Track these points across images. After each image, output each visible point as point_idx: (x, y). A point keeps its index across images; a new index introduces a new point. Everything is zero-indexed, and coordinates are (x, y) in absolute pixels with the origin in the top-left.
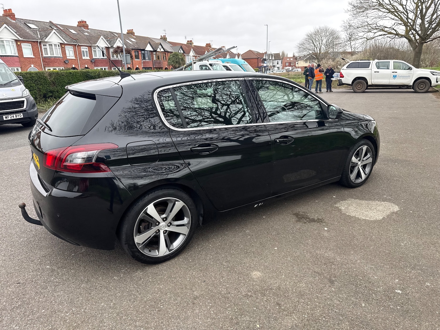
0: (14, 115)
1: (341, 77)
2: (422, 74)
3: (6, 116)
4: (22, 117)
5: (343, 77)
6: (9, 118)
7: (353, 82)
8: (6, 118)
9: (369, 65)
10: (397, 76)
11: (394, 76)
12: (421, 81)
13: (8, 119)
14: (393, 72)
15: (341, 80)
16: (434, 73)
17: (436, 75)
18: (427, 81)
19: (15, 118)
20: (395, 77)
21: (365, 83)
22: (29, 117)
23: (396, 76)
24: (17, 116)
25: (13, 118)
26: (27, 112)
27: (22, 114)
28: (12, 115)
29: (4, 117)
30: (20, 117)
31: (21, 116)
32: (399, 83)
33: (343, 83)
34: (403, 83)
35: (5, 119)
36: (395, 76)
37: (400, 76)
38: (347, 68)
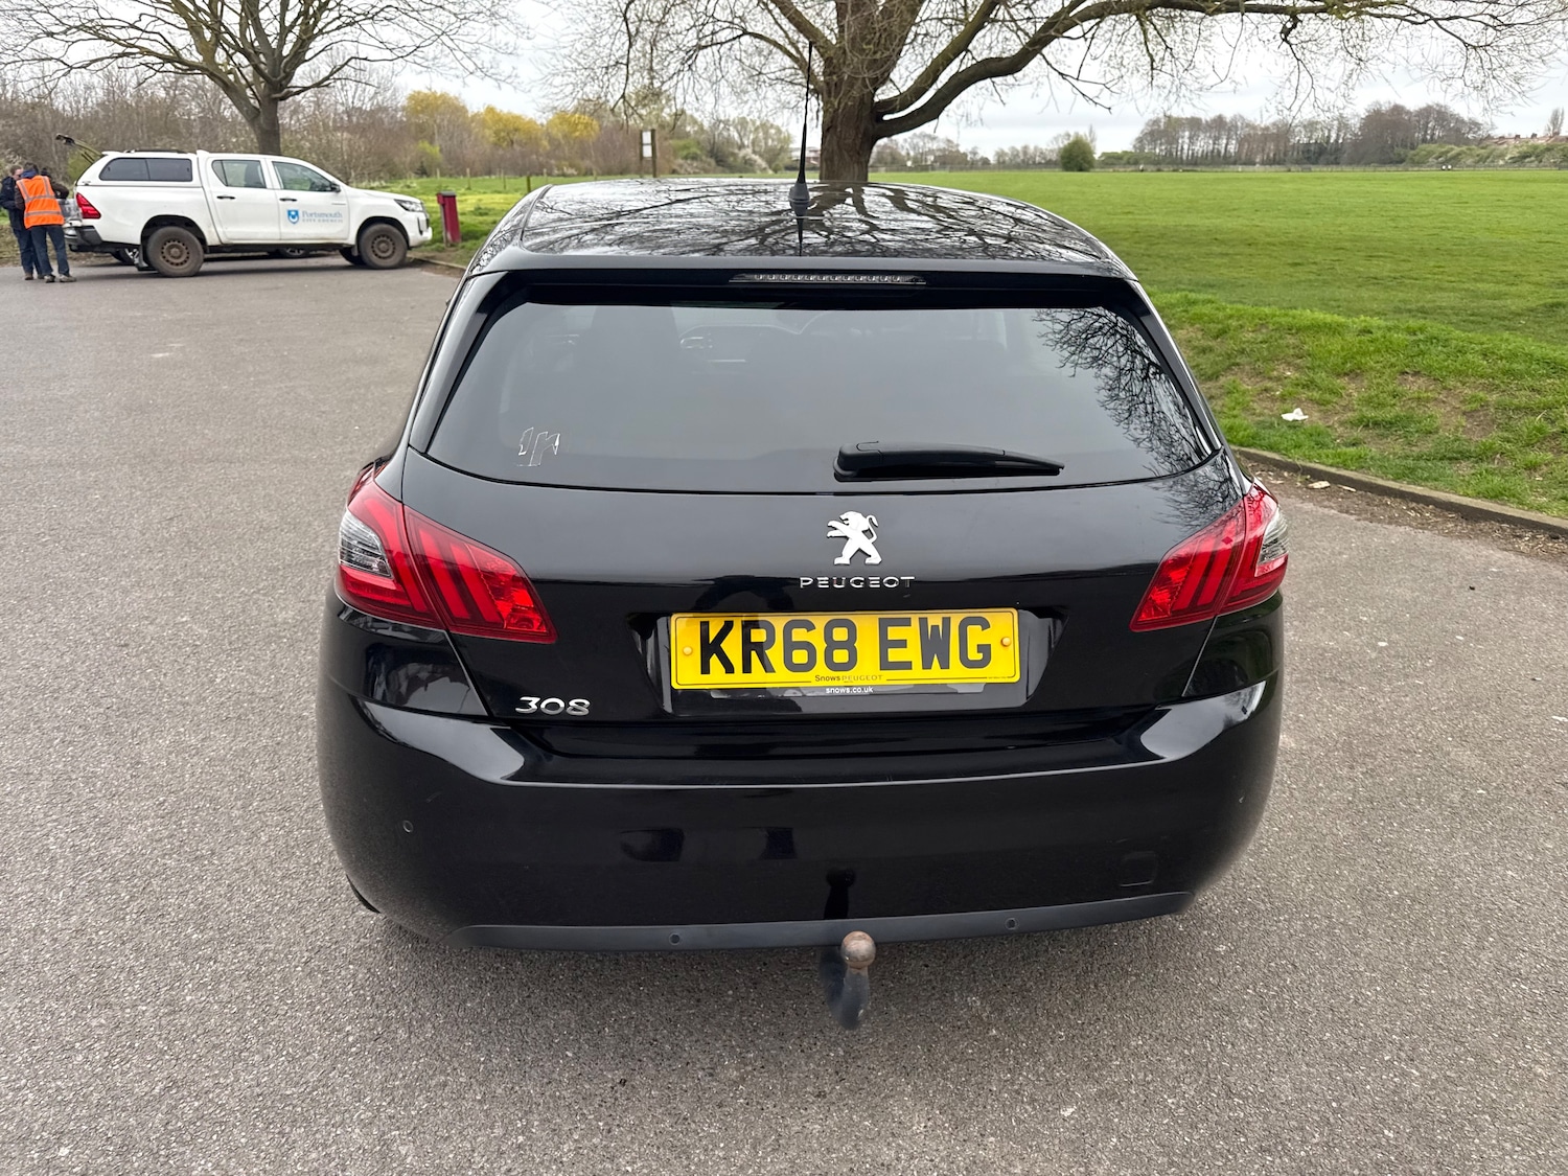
1: (86, 215)
2: (374, 206)
5: (97, 215)
7: (145, 236)
9: (190, 170)
10: (300, 213)
11: (289, 212)
12: (376, 232)
14: (284, 200)
15: (92, 227)
16: (407, 206)
17: (413, 211)
18: (395, 230)
20: (293, 217)
21: (197, 241)
23: (297, 212)
32: (312, 236)
33: (104, 239)
34: (327, 236)
36: (293, 213)
37: (311, 215)
38: (101, 177)
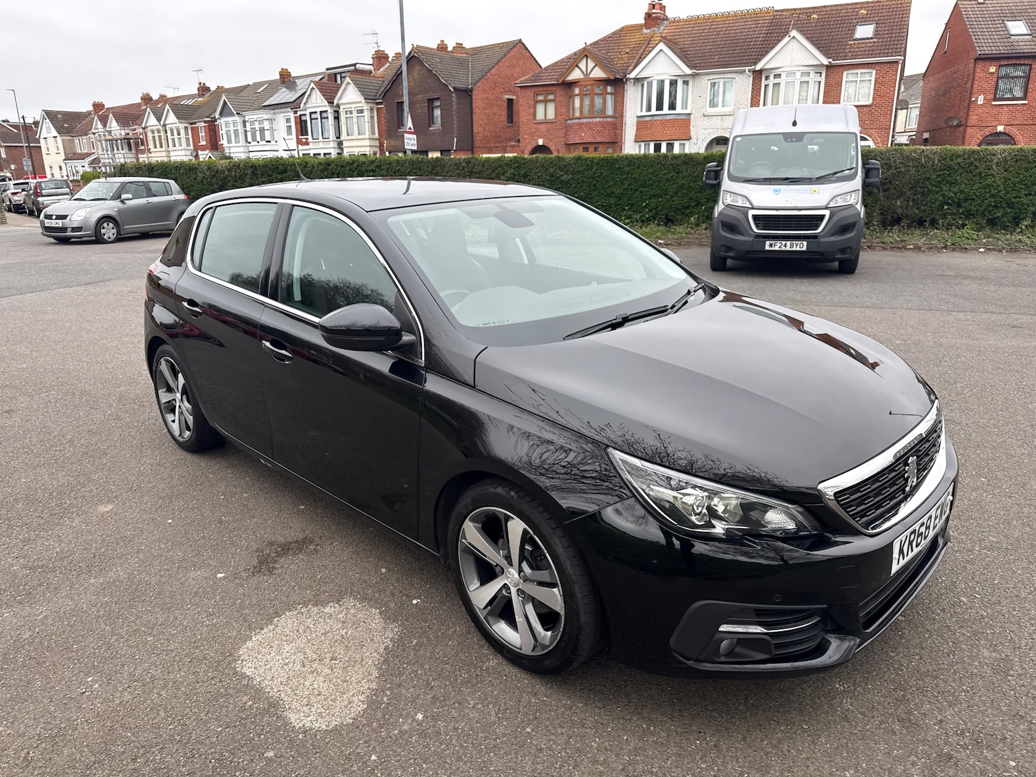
0: (788, 243)
3: (771, 242)
4: (804, 249)
6: (777, 248)
8: (771, 245)
13: (773, 249)
19: (788, 248)
22: (819, 250)
24: (795, 246)
25: (783, 248)
26: (819, 241)
27: (805, 243)
28: (784, 243)
29: (768, 243)
30: (798, 249)
31: (802, 246)
35: (767, 248)
